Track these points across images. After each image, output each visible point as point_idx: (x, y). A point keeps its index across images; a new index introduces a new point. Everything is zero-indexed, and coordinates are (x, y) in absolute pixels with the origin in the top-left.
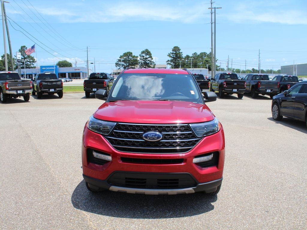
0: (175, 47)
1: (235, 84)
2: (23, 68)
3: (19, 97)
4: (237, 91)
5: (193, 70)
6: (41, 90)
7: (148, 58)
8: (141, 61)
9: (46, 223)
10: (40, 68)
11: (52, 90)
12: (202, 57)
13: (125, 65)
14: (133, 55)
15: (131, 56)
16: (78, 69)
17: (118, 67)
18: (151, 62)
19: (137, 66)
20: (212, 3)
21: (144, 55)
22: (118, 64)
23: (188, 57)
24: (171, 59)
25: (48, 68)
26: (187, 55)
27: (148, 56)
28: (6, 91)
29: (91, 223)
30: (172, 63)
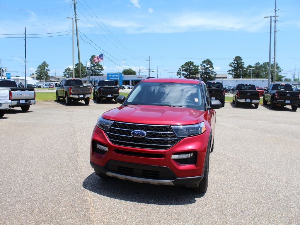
0: (236, 57)
1: (288, 95)
2: (92, 75)
3: (81, 101)
4: (290, 102)
5: (255, 80)
6: (100, 95)
7: (209, 68)
8: (202, 70)
9: (57, 194)
10: (106, 75)
11: (109, 96)
12: (265, 67)
13: (186, 74)
14: (194, 65)
15: (192, 66)
16: (141, 77)
17: (179, 76)
18: (212, 71)
19: (198, 75)
20: (275, 11)
21: (205, 64)
22: (179, 73)
23: (250, 66)
24: (232, 69)
25: (114, 76)
26: (249, 65)
27: (209, 66)
28: (70, 95)
29: (89, 199)
30: (233, 73)
